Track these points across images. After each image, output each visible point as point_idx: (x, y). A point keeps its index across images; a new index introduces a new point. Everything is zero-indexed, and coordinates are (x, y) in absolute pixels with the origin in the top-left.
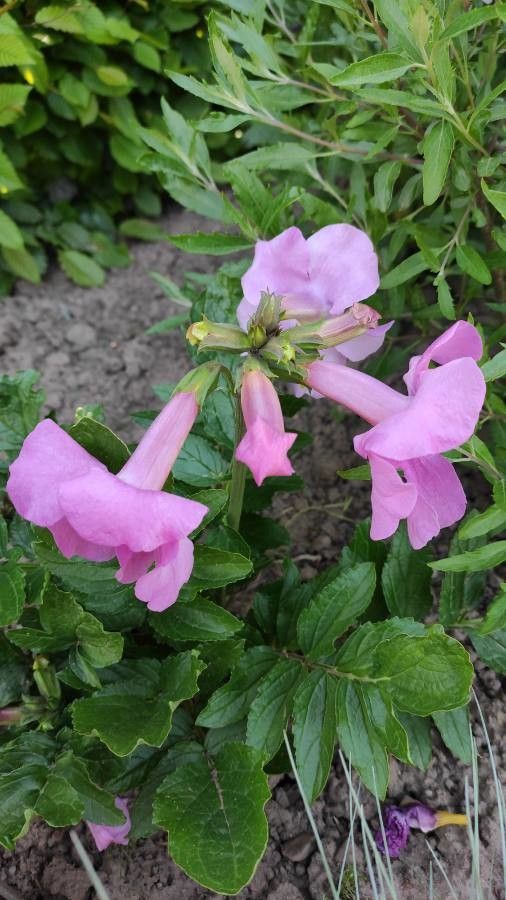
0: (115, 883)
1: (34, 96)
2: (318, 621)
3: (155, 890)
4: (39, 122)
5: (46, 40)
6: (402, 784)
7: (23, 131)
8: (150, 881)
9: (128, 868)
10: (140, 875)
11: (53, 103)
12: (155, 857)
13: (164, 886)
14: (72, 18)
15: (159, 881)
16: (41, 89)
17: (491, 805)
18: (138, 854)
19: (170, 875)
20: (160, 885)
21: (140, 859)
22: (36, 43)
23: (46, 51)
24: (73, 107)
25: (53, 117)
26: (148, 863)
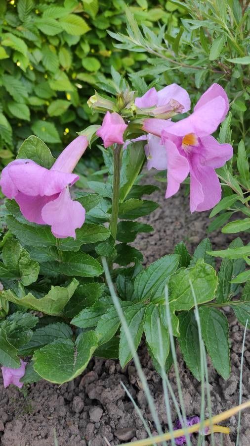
0: (16, 432)
1: (71, 108)
2: (146, 283)
3: (36, 438)
4: (72, 118)
5: (80, 86)
6: (192, 408)
7: (64, 121)
8: (35, 433)
9: (25, 425)
10: (30, 429)
11: (80, 112)
12: (41, 422)
13: (42, 438)
14: (92, 78)
15: (40, 435)
16: (75, 105)
17: (245, 428)
18: (32, 419)
19: (47, 434)
20: (40, 437)
21: (33, 422)
22: (76, 87)
23: (79, 90)
24: (87, 115)
25: (78, 117)
26: (37, 425)
